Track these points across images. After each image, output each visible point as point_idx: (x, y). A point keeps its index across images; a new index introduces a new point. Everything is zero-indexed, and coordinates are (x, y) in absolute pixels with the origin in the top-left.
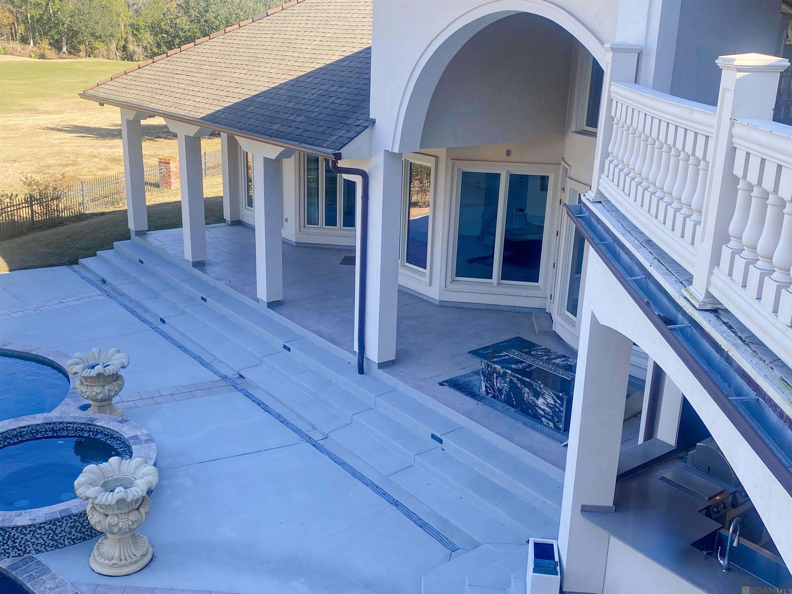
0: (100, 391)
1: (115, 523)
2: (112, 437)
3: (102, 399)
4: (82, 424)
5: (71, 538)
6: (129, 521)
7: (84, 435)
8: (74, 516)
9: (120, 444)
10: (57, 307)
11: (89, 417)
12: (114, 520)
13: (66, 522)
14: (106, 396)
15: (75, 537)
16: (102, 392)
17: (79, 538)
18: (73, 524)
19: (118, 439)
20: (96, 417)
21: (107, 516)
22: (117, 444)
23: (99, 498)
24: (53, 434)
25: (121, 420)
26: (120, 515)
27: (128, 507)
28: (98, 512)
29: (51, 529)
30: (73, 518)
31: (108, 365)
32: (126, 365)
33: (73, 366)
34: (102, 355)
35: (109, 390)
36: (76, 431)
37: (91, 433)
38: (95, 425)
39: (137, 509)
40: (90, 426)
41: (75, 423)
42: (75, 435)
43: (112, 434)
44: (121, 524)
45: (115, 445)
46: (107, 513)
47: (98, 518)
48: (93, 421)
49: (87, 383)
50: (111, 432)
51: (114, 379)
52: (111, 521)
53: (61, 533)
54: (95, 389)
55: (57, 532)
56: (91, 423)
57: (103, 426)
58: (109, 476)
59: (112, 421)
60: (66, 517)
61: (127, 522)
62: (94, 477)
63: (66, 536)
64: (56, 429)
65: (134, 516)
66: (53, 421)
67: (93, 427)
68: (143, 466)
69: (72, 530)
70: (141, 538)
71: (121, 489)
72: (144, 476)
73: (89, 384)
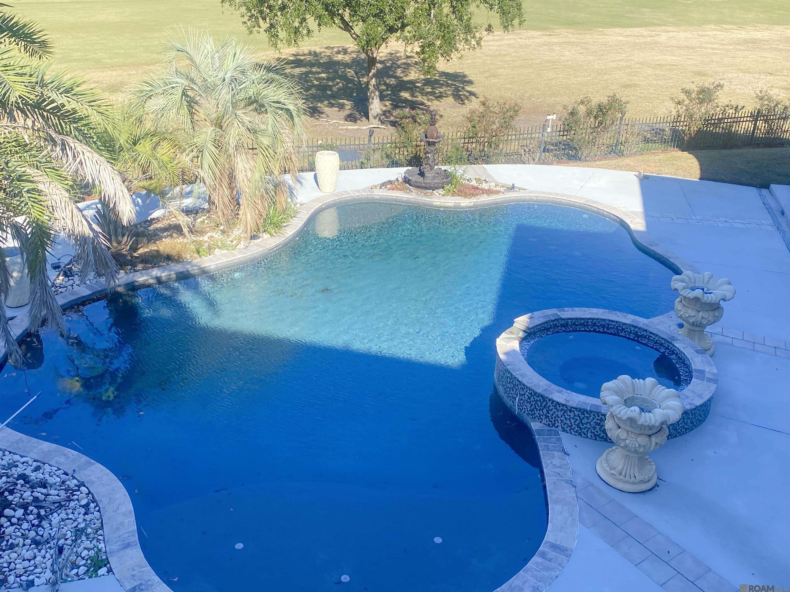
0: (693, 315)
1: (622, 438)
2: (683, 363)
3: (693, 322)
4: (663, 339)
5: (594, 433)
6: (636, 442)
7: (661, 350)
8: (602, 415)
9: (686, 372)
10: (720, 225)
11: (673, 335)
12: (623, 435)
13: (593, 417)
14: (697, 321)
15: (598, 434)
16: (695, 316)
17: (601, 436)
18: (599, 422)
19: (687, 367)
20: (678, 338)
21: (620, 428)
22: (684, 370)
23: (614, 408)
24: (634, 337)
25: (699, 350)
26: (630, 433)
27: (641, 430)
28: (614, 421)
29: (579, 417)
30: (601, 416)
31: (710, 293)
32: (727, 298)
33: (677, 282)
34: (711, 281)
35: (703, 318)
36: (655, 343)
37: (667, 351)
38: (674, 345)
39: (650, 436)
40: (669, 344)
41: (657, 335)
42: (653, 346)
43: (685, 359)
44: (628, 442)
45: (682, 371)
46: (621, 425)
47: (611, 425)
48: (674, 340)
49: (684, 303)
50: (685, 358)
51: (711, 309)
52: (620, 434)
53: (586, 424)
54: (690, 311)
55: (583, 421)
56: (670, 341)
57: (679, 348)
58: (638, 393)
59: (691, 347)
60: (595, 412)
61: (634, 442)
62: (624, 388)
63: (590, 428)
64: (639, 334)
65: (642, 440)
66: (639, 326)
67: (671, 346)
68: (675, 399)
69: (597, 426)
70: (652, 465)
71: (637, 409)
72: (667, 408)
73: (686, 304)
